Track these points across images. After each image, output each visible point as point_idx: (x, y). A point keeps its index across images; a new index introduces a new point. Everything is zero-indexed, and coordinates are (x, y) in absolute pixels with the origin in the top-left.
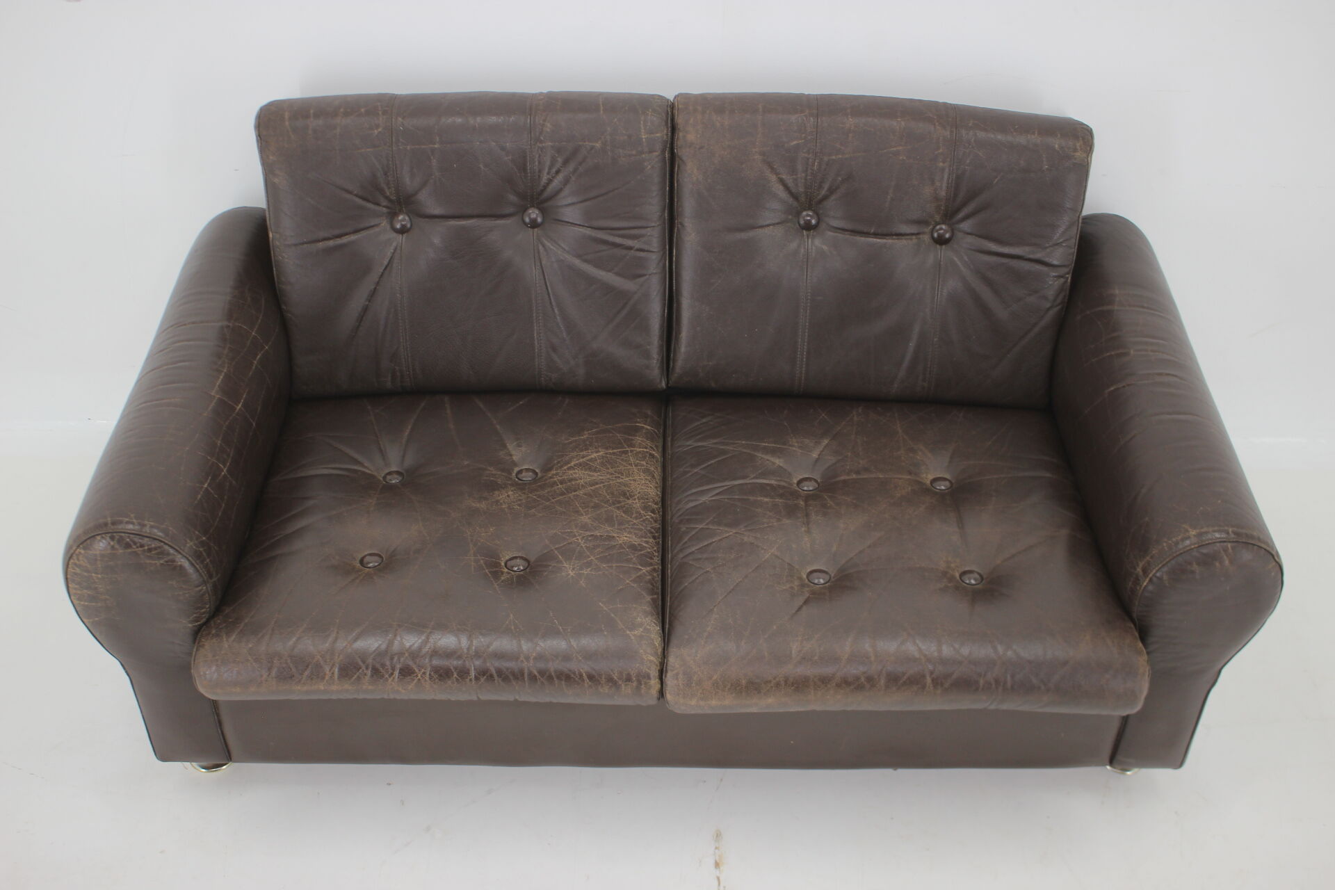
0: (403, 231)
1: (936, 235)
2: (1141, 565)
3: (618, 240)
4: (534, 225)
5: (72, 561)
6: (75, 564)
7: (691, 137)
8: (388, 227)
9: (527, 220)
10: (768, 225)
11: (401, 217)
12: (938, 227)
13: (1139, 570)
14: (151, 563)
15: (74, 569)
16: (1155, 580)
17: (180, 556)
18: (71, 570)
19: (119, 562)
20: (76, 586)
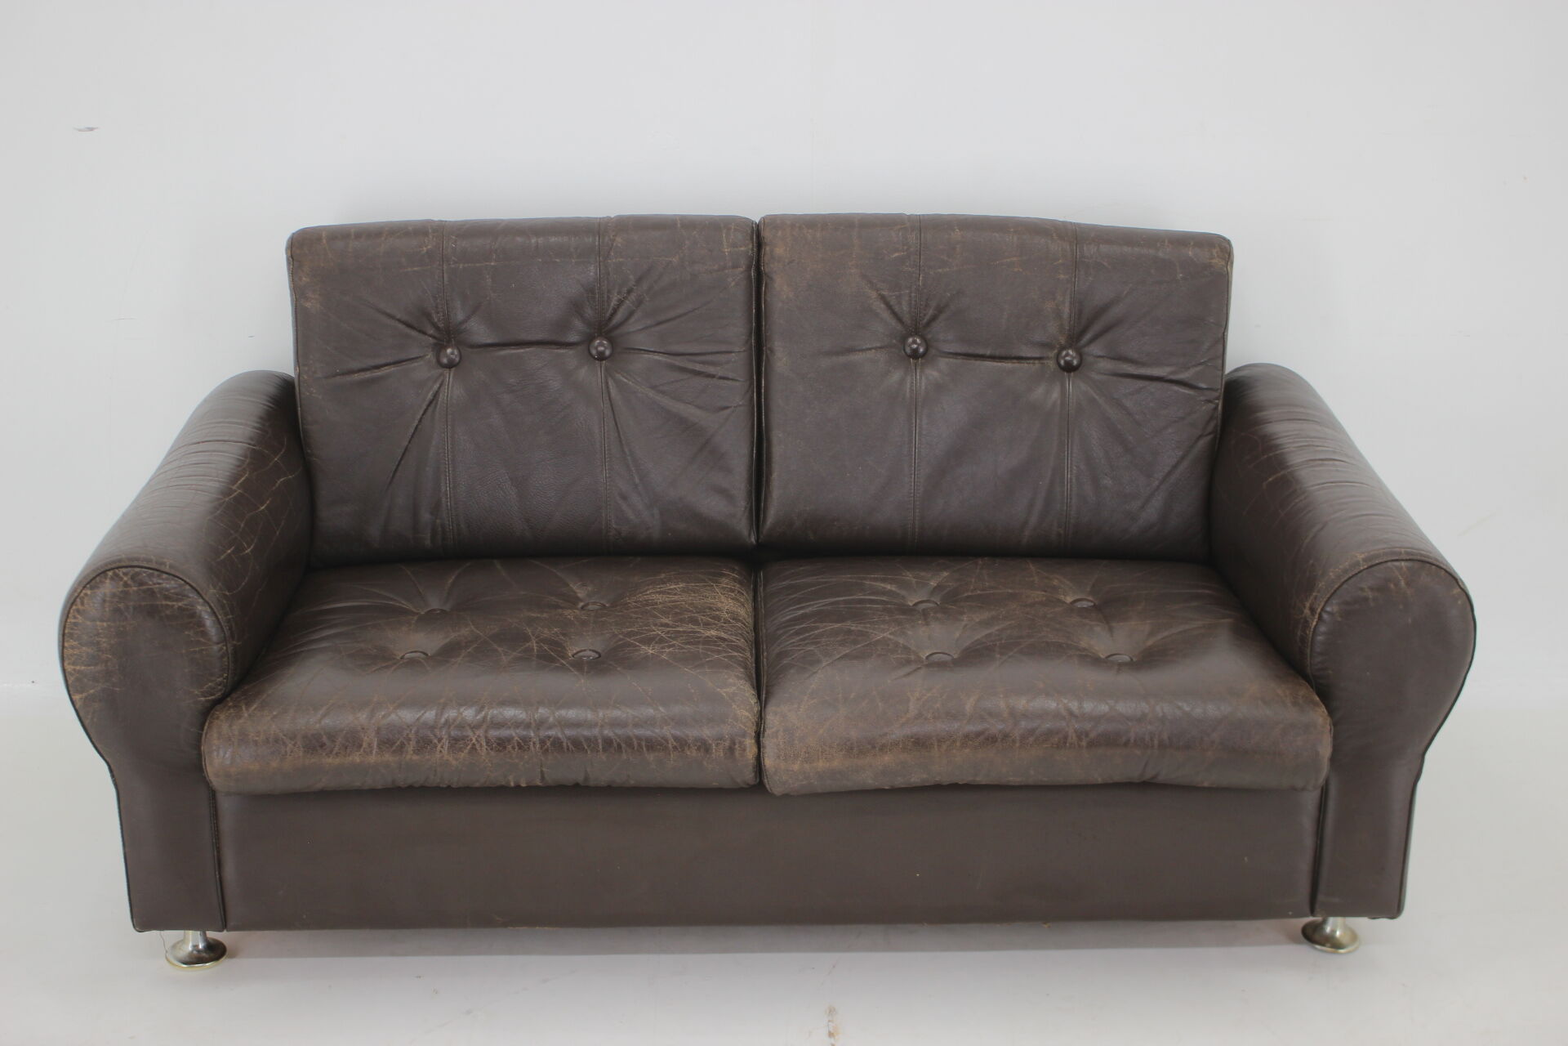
0: (451, 365)
1: (1062, 362)
2: (1308, 605)
3: (698, 367)
4: (601, 357)
5: (74, 607)
6: (78, 611)
7: (779, 251)
8: (434, 360)
9: (594, 352)
10: (870, 349)
11: (449, 351)
12: (1064, 353)
13: (1307, 611)
14: (167, 605)
15: (75, 617)
16: (1325, 616)
17: (201, 600)
18: (71, 620)
19: (131, 603)
20: (75, 643)
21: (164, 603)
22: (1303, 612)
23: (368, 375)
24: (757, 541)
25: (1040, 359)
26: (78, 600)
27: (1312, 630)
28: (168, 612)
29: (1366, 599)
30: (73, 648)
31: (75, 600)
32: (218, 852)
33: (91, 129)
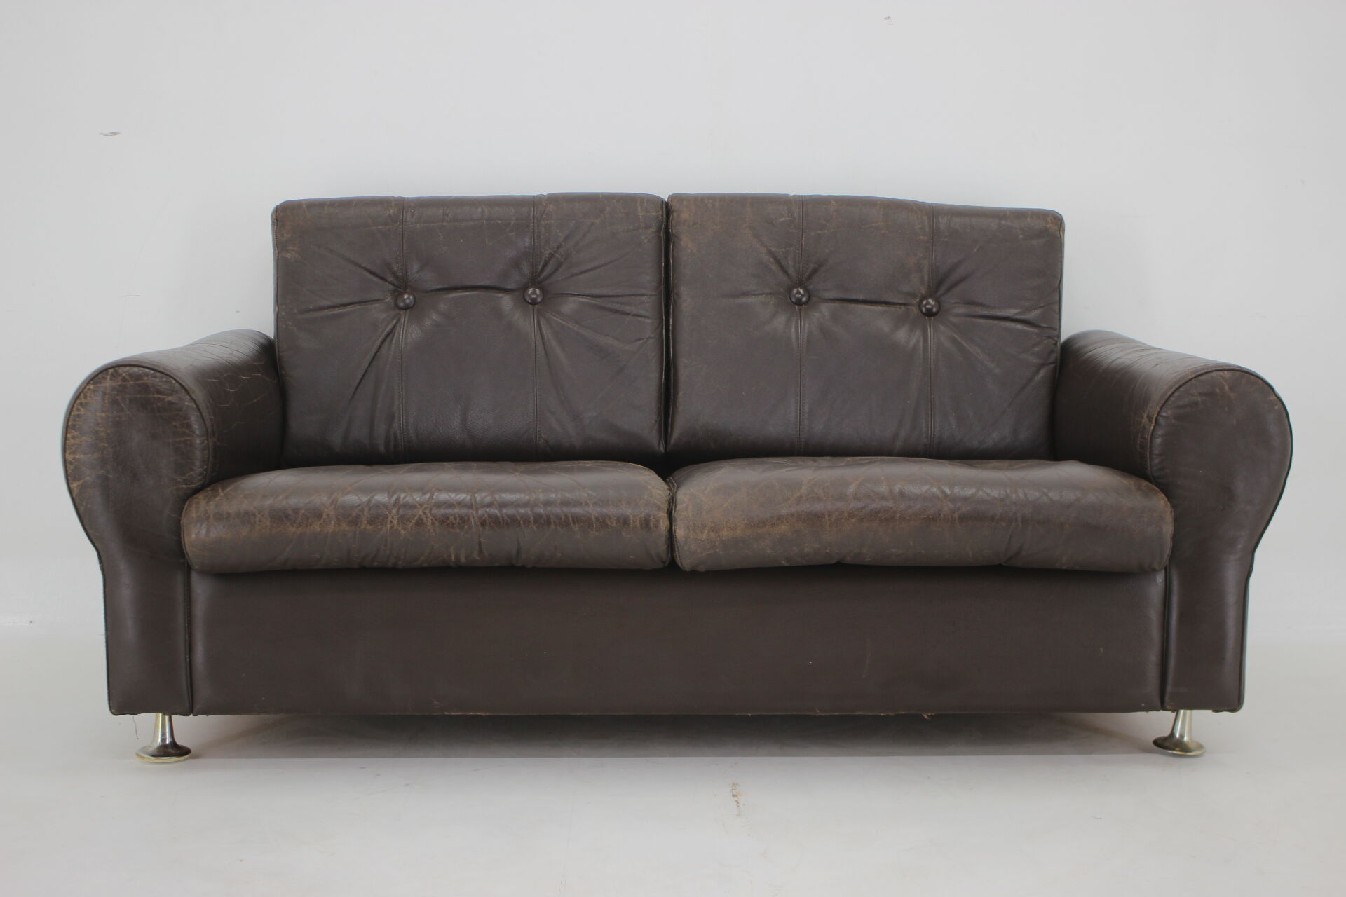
0: (406, 308)
1: (924, 310)
2: (1145, 415)
3: (616, 306)
4: (534, 302)
5: (78, 401)
6: (81, 405)
7: (685, 216)
8: (393, 303)
9: (528, 299)
10: (761, 294)
11: (406, 296)
12: (925, 302)
13: (1145, 420)
14: (159, 398)
15: (78, 410)
16: (1161, 421)
17: (188, 397)
18: (75, 413)
19: (128, 396)
20: (76, 434)
21: (156, 396)
22: (1141, 423)
23: (337, 311)
24: (666, 448)
25: (904, 304)
26: (82, 395)
27: (1150, 433)
28: (159, 404)
29: (1196, 403)
30: (74, 438)
31: (79, 395)
32: (190, 637)
33: (115, 134)
